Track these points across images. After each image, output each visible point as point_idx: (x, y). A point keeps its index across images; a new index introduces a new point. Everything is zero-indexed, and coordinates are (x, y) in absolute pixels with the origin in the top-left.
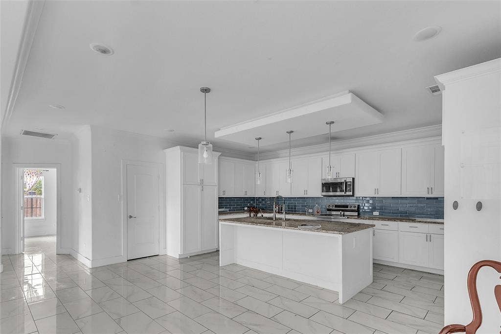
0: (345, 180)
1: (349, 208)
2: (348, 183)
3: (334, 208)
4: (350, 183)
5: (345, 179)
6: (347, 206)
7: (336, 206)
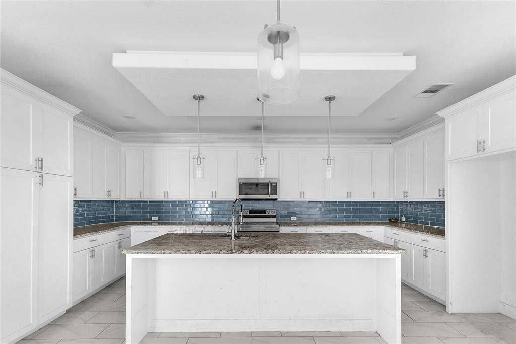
0: (269, 181)
1: (267, 214)
2: (273, 184)
3: (248, 214)
4: (275, 184)
5: (270, 179)
6: (264, 212)
7: (251, 212)
